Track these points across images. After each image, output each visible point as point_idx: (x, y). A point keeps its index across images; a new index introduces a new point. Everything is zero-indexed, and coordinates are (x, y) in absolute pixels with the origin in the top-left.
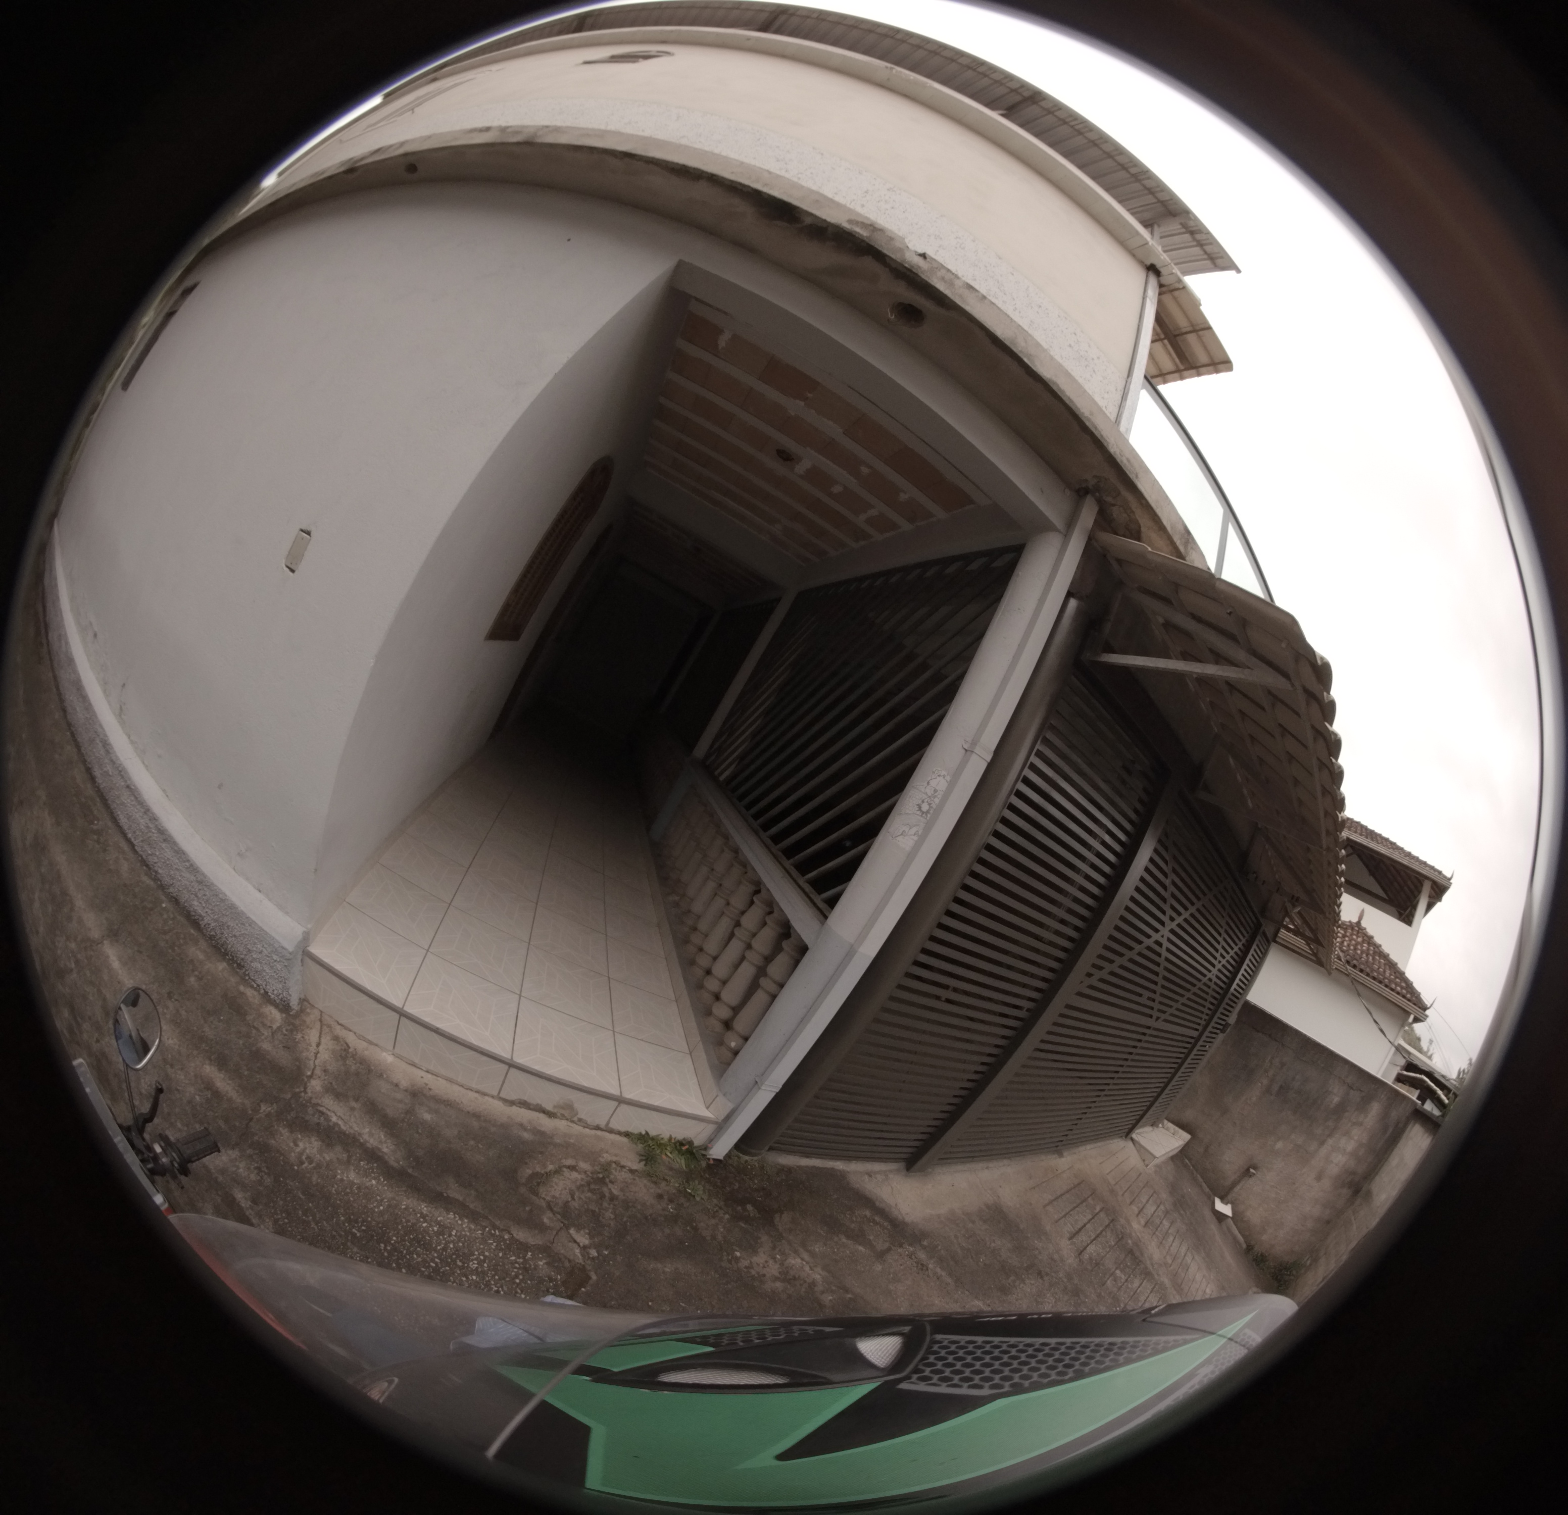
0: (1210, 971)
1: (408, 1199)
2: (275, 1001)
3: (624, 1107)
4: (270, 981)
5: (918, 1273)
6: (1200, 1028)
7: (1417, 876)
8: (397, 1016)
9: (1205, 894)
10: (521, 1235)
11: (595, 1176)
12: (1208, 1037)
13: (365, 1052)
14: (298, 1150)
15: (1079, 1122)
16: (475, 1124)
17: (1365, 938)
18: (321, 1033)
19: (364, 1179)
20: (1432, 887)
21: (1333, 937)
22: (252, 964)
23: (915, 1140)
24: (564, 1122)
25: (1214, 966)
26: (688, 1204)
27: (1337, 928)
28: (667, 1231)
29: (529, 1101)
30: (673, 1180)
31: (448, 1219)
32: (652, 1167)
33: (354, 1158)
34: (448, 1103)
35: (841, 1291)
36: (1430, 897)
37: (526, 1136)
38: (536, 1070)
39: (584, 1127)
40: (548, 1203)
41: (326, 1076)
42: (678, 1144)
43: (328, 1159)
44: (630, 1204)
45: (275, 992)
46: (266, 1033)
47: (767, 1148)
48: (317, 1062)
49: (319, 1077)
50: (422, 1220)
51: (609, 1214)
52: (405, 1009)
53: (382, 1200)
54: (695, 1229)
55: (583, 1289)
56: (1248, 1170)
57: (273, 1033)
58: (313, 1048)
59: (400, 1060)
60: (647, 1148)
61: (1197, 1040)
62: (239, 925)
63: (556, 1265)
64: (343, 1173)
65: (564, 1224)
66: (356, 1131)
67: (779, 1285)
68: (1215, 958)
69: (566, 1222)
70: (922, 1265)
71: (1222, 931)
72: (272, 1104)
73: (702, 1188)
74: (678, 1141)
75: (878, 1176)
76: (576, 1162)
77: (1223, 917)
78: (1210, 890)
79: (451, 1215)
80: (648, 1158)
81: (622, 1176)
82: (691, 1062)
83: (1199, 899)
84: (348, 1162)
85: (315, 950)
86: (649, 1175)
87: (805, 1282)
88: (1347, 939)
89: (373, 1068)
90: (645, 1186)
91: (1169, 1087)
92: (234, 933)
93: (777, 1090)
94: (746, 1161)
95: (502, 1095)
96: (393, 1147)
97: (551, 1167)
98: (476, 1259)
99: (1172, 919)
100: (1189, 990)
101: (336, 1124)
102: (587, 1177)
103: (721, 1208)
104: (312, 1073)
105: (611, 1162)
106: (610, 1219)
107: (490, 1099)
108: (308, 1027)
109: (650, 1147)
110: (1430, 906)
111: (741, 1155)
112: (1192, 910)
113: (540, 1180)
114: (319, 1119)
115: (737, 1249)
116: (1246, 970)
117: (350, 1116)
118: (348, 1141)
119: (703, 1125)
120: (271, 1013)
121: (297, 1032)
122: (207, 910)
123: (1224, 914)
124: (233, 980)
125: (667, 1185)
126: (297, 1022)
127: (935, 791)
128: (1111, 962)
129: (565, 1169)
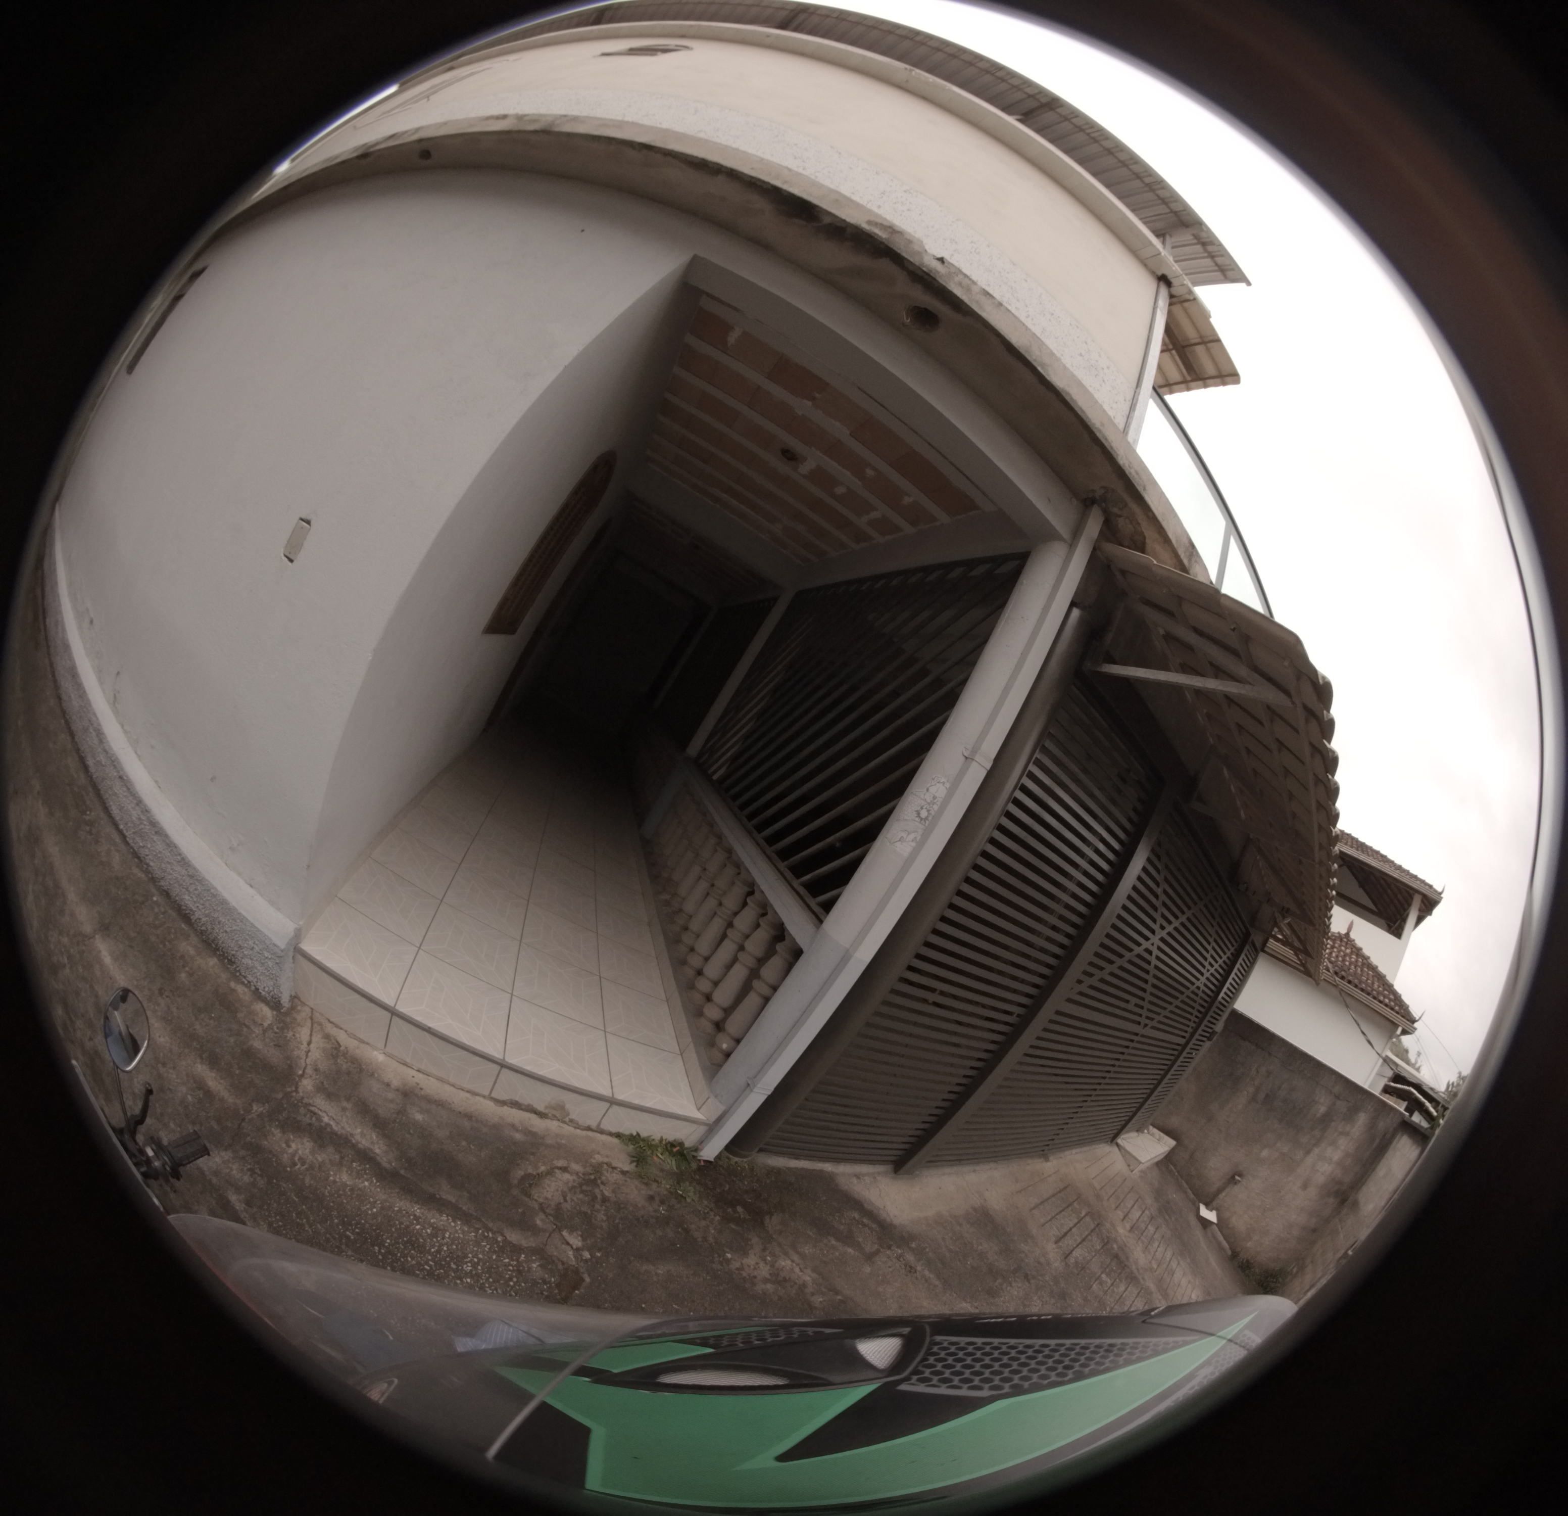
0: (1198, 979)
1: (401, 1200)
2: (266, 998)
3: (615, 1108)
4: (261, 978)
5: (907, 1276)
6: (1187, 1035)
7: (1408, 890)
8: (389, 1015)
9: (1196, 904)
10: (514, 1237)
11: (587, 1177)
12: (1194, 1044)
13: (357, 1051)
14: (290, 1150)
15: (1065, 1126)
16: (466, 1124)
17: (1354, 949)
18: (311, 1031)
19: (357, 1180)
20: (1422, 901)
21: (1323, 949)
22: (243, 960)
23: (903, 1143)
24: (555, 1123)
25: (1202, 974)
26: (679, 1206)
27: (1327, 940)
28: (659, 1233)
29: (521, 1101)
30: (664, 1182)
31: (441, 1221)
32: (643, 1169)
33: (346, 1158)
34: (440, 1104)
35: (831, 1293)
36: (1420, 910)
37: (518, 1136)
38: (529, 1071)
39: (575, 1128)
40: (541, 1204)
41: (317, 1076)
42: (669, 1145)
43: (320, 1160)
44: (622, 1206)
45: (266, 989)
46: (257, 1030)
47: (757, 1149)
48: (308, 1061)
49: (311, 1076)
50: (415, 1222)
51: (601, 1216)
52: (397, 1007)
53: (375, 1202)
54: (687, 1231)
55: (577, 1292)
56: (1233, 1177)
57: (264, 1031)
58: (304, 1047)
59: (391, 1059)
60: (638, 1148)
61: (1184, 1047)
62: (231, 921)
63: (550, 1267)
64: (335, 1174)
65: (557, 1226)
66: (348, 1132)
67: (769, 1287)
68: (1204, 967)
69: (559, 1224)
70: (911, 1267)
71: (1211, 940)
72: (264, 1104)
73: (693, 1190)
74: (669, 1142)
75: (866, 1178)
76: (568, 1163)
77: (1213, 926)
78: (1201, 899)
79: (445, 1218)
80: (639, 1159)
81: (613, 1177)
82: (682, 1064)
83: (1189, 908)
84: (341, 1163)
85: (306, 946)
86: (640, 1176)
87: (796, 1283)
88: (1335, 950)
89: (364, 1067)
90: (636, 1187)
91: (1156, 1093)
92: (225, 929)
93: (769, 1093)
94: (736, 1163)
95: (494, 1095)
96: (385, 1148)
97: (543, 1168)
98: (470, 1262)
99: (1163, 928)
100: (1177, 998)
101: (328, 1125)
102: (579, 1178)
103: (711, 1210)
104: (304, 1072)
105: (603, 1163)
106: (602, 1220)
107: (481, 1099)
108: (299, 1025)
109: (641, 1148)
110: (1420, 920)
111: (731, 1156)
112: (1183, 919)
113: (532, 1181)
114: (311, 1119)
115: (728, 1250)
116: (1233, 979)
117: (342, 1117)
118: (340, 1142)
119: (695, 1126)
120: (262, 1011)
121: (288, 1030)
122: (198, 905)
123: (1214, 924)
124: (224, 976)
125: (658, 1187)
126: (288, 1020)
127: (934, 798)
128: (1102, 969)
129: (557, 1171)
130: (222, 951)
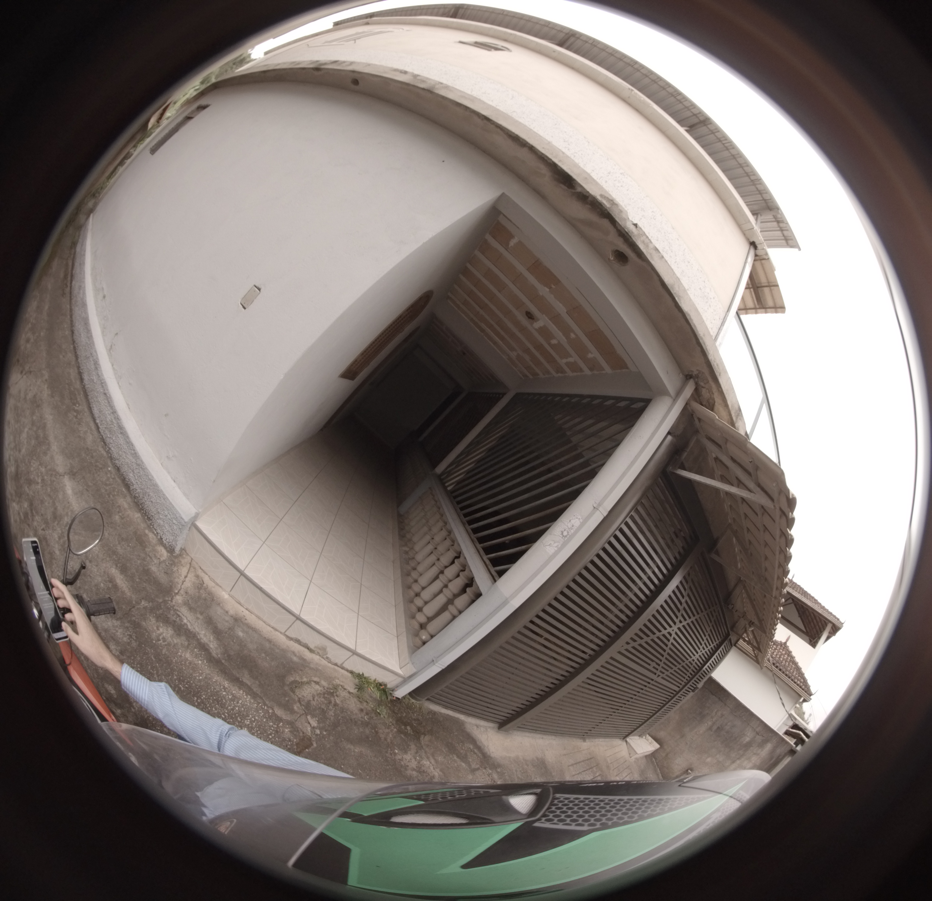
0: (694, 655)
1: (218, 676)
2: (165, 545)
3: (355, 656)
4: (166, 533)
6: (681, 686)
7: (825, 620)
8: (239, 574)
9: (702, 612)
10: (279, 712)
11: (329, 690)
12: (686, 690)
13: (213, 589)
14: (158, 632)
16: (267, 645)
17: (787, 652)
18: (189, 571)
19: (195, 659)
20: (832, 628)
21: (768, 648)
22: (158, 520)
24: (318, 657)
25: (697, 653)
26: (376, 718)
27: (771, 643)
28: (361, 730)
29: (302, 640)
30: (371, 703)
31: (239, 693)
32: (361, 693)
33: (192, 645)
34: (254, 630)
37: (295, 659)
38: (312, 625)
39: (328, 662)
40: (299, 698)
41: (186, 595)
43: (175, 642)
44: (344, 710)
45: (168, 540)
46: (156, 561)
47: (426, 698)
48: (183, 586)
49: (182, 595)
50: (223, 690)
51: (331, 713)
52: (245, 571)
53: (202, 673)
54: (377, 732)
55: (307, 750)
57: (160, 563)
58: (182, 578)
59: (231, 599)
60: (361, 682)
61: (678, 693)
62: (157, 497)
63: (295, 733)
64: (182, 652)
65: (305, 712)
66: (197, 631)
67: (414, 773)
68: (699, 649)
69: (307, 711)
71: (708, 634)
72: (149, 602)
73: (385, 711)
74: (379, 683)
75: (482, 728)
76: (320, 680)
77: (709, 627)
78: (706, 610)
79: (241, 692)
80: (360, 688)
81: (343, 694)
82: (397, 642)
83: (698, 614)
84: (188, 647)
85: (200, 524)
86: (358, 697)
87: (429, 775)
88: (776, 651)
89: (215, 599)
90: (355, 702)
92: (151, 500)
93: (444, 668)
94: (413, 703)
95: (287, 633)
96: (216, 646)
97: (305, 680)
98: (249, 719)
99: (681, 622)
100: (680, 664)
101: (186, 624)
102: (324, 690)
103: (393, 724)
104: (179, 592)
105: (339, 685)
106: (332, 716)
107: (279, 634)
108: (182, 565)
109: (363, 682)
111: (411, 699)
112: (693, 621)
113: (297, 685)
114: (176, 618)
115: (397, 748)
116: (715, 659)
117: (195, 622)
118: (190, 636)
119: (396, 677)
120: (161, 551)
121: (175, 566)
122: (138, 481)
123: (710, 625)
124: (143, 525)
125: (367, 705)
126: (176, 561)
127: (573, 526)
128: (642, 638)
129: (313, 683)
130: (145, 511)
